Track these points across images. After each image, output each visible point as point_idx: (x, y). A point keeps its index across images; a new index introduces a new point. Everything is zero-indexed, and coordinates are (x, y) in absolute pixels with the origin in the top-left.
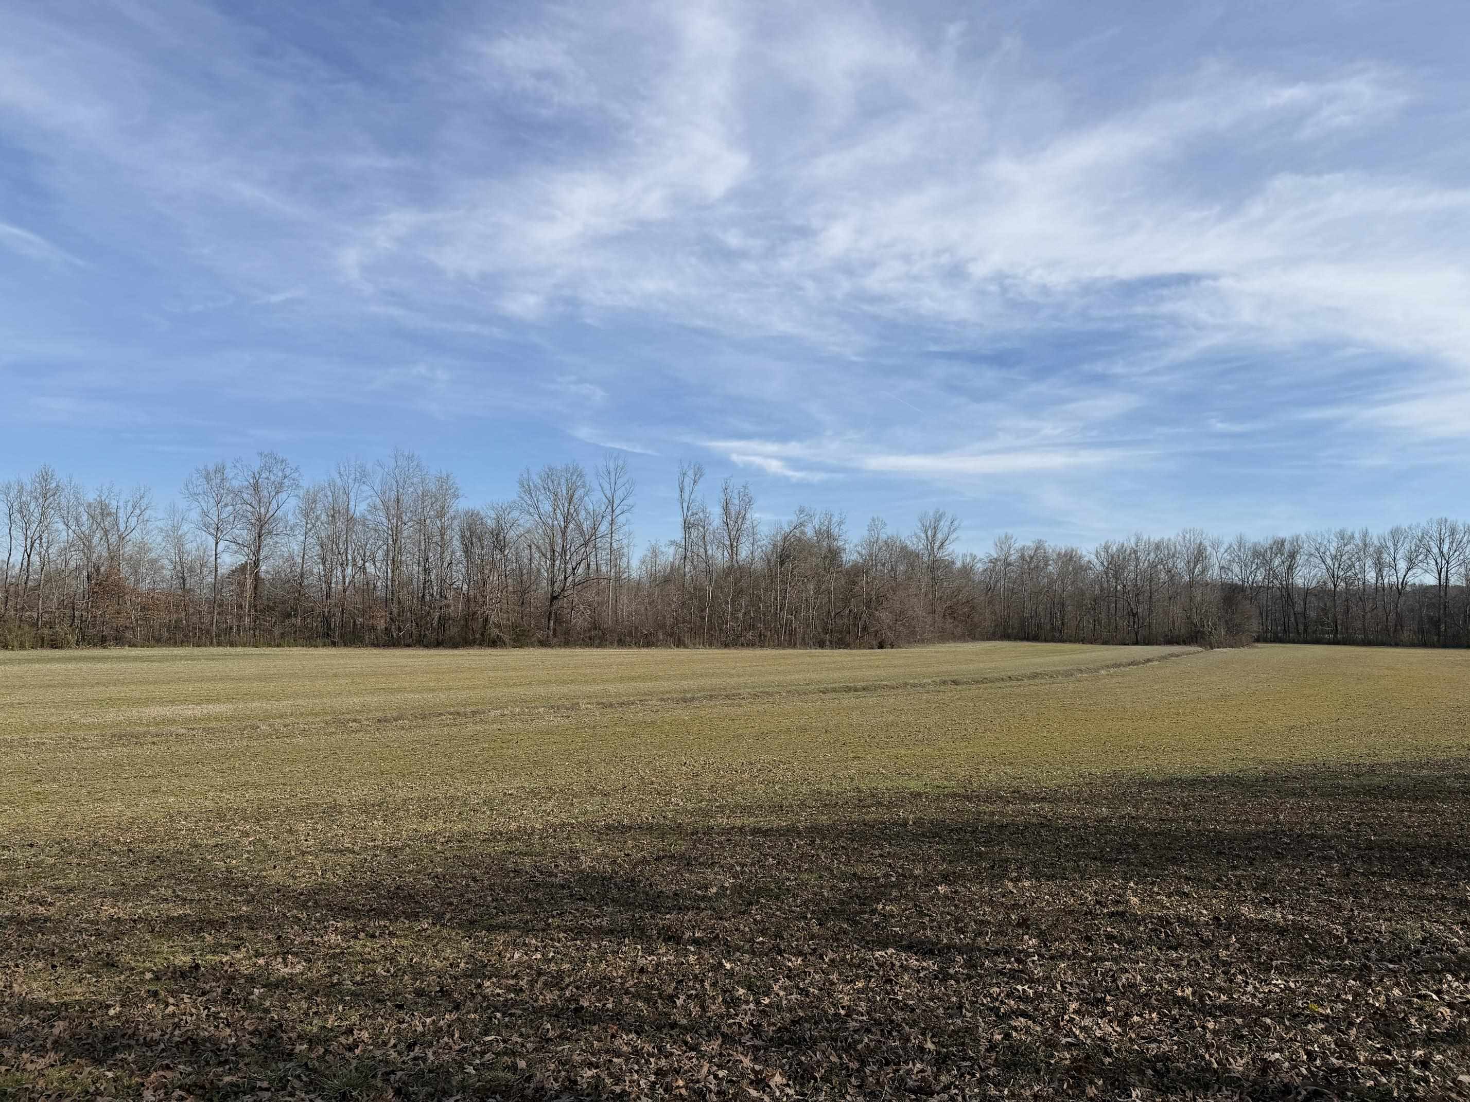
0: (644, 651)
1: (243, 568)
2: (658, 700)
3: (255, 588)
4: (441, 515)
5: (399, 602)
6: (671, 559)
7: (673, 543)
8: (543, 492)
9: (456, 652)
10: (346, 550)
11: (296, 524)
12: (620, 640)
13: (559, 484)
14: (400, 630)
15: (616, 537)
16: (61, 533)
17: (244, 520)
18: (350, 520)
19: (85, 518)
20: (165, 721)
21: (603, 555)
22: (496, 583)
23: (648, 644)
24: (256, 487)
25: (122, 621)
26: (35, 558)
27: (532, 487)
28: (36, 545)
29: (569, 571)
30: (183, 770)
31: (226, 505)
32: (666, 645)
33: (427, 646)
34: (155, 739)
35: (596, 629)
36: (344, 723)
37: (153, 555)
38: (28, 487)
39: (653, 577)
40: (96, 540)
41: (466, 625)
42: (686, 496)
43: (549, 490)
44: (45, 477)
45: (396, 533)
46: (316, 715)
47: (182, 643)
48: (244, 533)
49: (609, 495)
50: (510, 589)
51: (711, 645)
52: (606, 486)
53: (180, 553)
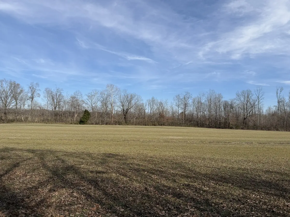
0: (268, 131)
1: (182, 112)
2: (273, 143)
3: (185, 116)
4: (219, 101)
5: (211, 119)
6: (274, 110)
7: (275, 106)
8: (242, 96)
9: (223, 130)
10: (201, 109)
11: (192, 105)
12: (261, 129)
13: (245, 94)
14: (211, 125)
15: (259, 105)
16: (155, 107)
17: (183, 104)
18: (201, 103)
19: (158, 104)
20: (172, 139)
21: (256, 109)
22: (231, 115)
23: (269, 130)
24: (185, 98)
25: (164, 122)
26: (152, 111)
27: (239, 95)
28: (152, 109)
29: (248, 113)
30: (176, 148)
31: (180, 102)
32: (274, 130)
33: (217, 128)
34: (171, 142)
35: (255, 126)
36: (203, 142)
37: (168, 111)
38: (151, 100)
39: (269, 114)
40: (160, 108)
41: (225, 124)
42: (278, 95)
43: (243, 95)
44: (153, 98)
45: (210, 105)
46: (197, 140)
47: (173, 126)
48: (182, 106)
49: (258, 96)
50: (234, 117)
51: (286, 131)
52: (257, 94)
53: (173, 110)
